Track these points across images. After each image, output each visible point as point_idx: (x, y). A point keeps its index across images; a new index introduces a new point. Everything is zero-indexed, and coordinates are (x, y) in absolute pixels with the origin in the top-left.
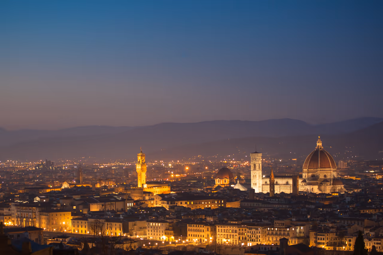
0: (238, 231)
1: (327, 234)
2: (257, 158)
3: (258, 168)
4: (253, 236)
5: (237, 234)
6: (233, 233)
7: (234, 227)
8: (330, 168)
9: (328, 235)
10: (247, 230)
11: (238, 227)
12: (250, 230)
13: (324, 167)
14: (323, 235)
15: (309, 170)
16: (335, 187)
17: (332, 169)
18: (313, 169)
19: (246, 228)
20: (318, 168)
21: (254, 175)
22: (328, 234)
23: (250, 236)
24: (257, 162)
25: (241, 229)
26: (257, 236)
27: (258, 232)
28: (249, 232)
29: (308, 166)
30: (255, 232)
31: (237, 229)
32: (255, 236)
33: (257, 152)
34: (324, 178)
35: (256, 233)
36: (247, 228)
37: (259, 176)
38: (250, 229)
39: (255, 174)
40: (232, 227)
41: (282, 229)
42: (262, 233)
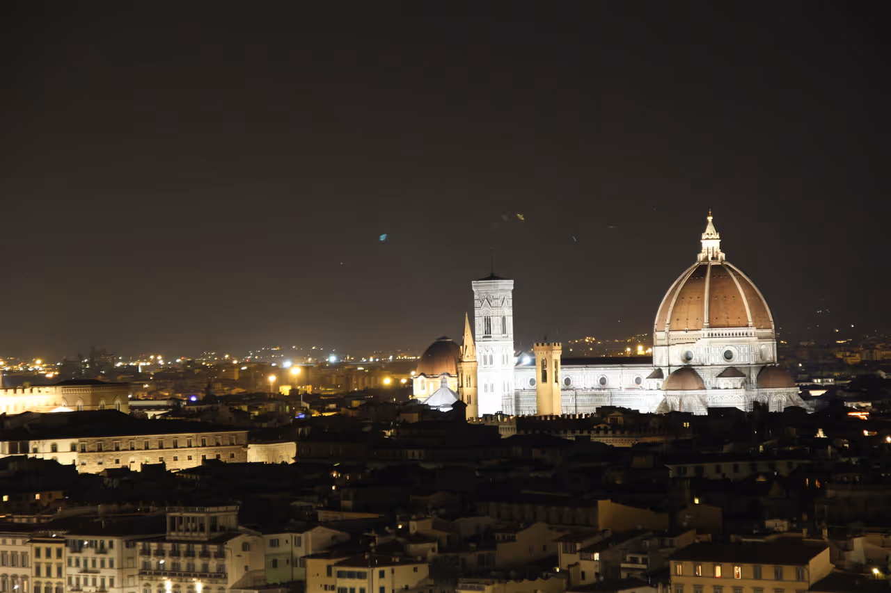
0: (32, 560)
1: (377, 570)
2: (496, 296)
3: (500, 331)
4: (86, 584)
5: (29, 572)
6: (13, 566)
7: (19, 541)
8: (747, 326)
9: (382, 575)
10: (67, 552)
11: (32, 541)
12: (77, 555)
13: (723, 322)
14: (361, 576)
15: (671, 333)
16: (765, 394)
17: (753, 330)
18: (686, 331)
19: (62, 546)
20: (703, 327)
21: (485, 357)
22: (387, 570)
23: (78, 579)
24: (495, 311)
25: (43, 546)
26: (103, 581)
27: (107, 564)
28: (74, 563)
29: (668, 321)
30: (94, 562)
31: (29, 549)
32: (94, 584)
33: (496, 275)
34: (723, 361)
35: (98, 565)
36: (66, 543)
37: (505, 359)
38: (78, 548)
39: (490, 351)
40: (9, 541)
41: (198, 548)
42: (121, 568)
